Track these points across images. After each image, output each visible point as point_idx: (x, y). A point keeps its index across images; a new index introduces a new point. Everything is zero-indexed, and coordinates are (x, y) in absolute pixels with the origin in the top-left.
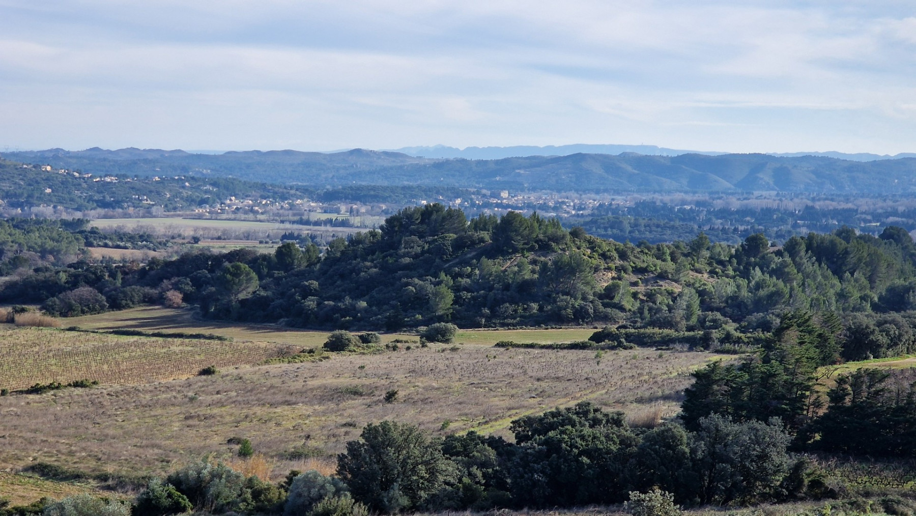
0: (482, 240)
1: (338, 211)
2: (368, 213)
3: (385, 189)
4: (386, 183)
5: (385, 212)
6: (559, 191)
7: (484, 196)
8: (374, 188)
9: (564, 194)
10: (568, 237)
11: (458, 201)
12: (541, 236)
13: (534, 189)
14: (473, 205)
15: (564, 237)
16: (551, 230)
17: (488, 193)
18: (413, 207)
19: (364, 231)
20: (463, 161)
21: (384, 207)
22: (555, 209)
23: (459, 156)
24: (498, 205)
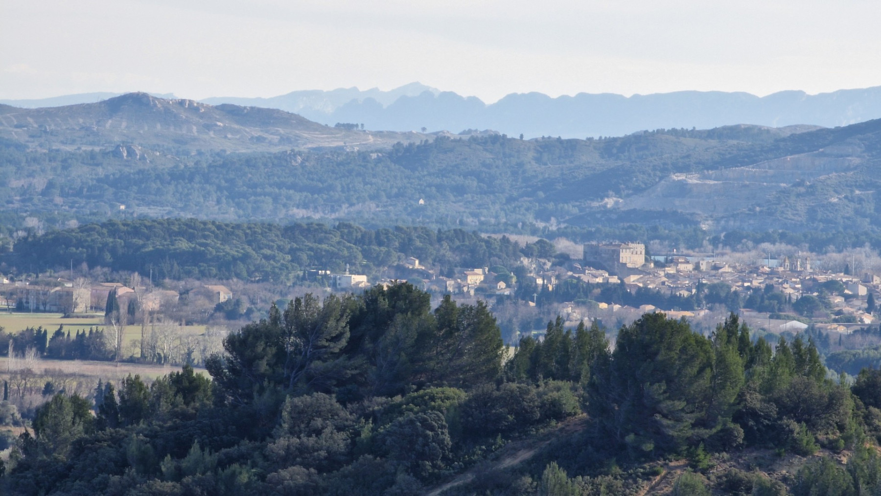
0: (554, 411)
1: (64, 306)
2: (168, 312)
3: (226, 232)
4: (230, 215)
5: (229, 311)
6: (818, 246)
7: (563, 259)
8: (189, 230)
9: (834, 256)
10: (849, 404)
11: (476, 277)
12: (755, 400)
13: (733, 240)
14: (525, 291)
15: (832, 402)
16: (787, 380)
17: (577, 250)
18: (321, 295)
19: (151, 374)
20: (495, 141)
21: (224, 295)
22: (804, 307)
23: (482, 125)
24: (608, 293)
